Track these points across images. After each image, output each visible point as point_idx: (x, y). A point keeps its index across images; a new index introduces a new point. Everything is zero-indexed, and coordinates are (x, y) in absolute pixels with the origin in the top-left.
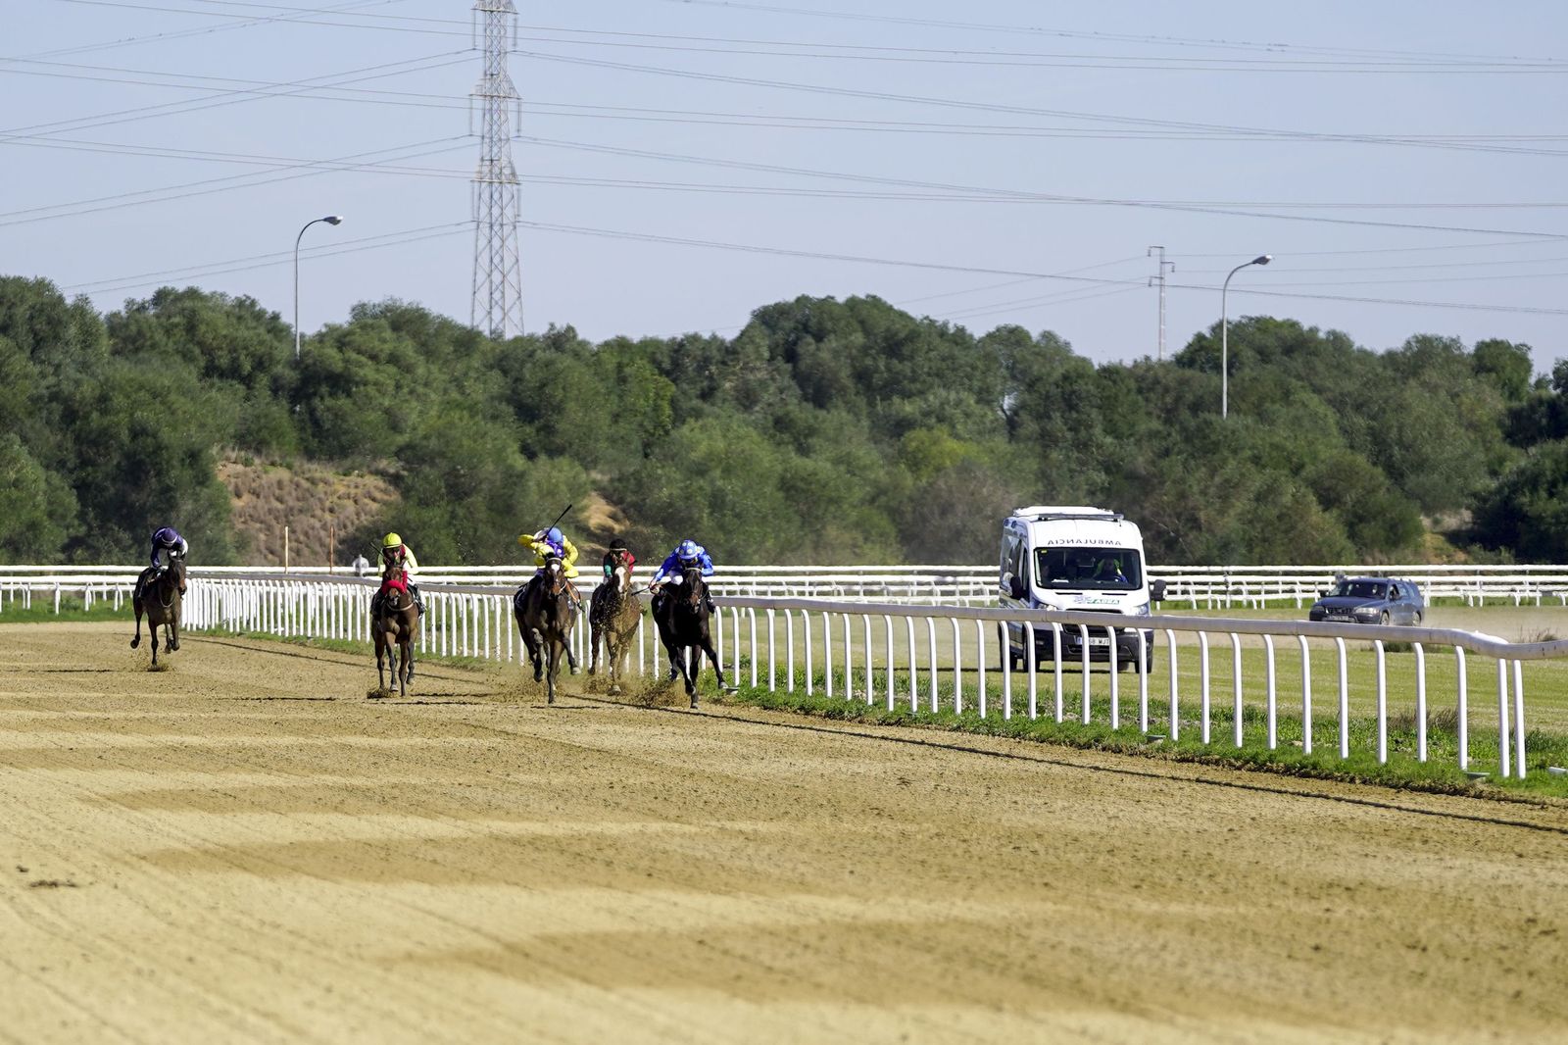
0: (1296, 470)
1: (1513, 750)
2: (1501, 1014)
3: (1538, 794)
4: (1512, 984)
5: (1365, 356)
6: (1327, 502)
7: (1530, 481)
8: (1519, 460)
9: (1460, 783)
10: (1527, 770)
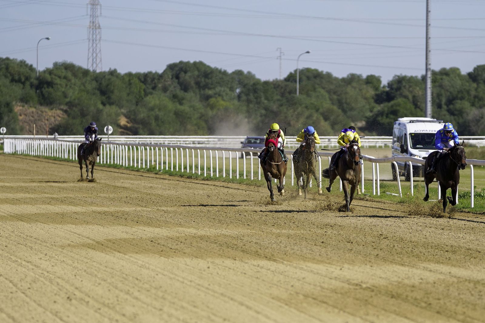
0: (317, 110)
1: (376, 188)
2: (373, 261)
3: (383, 200)
4: (376, 252)
5: (336, 79)
6: (326, 119)
7: (381, 114)
8: (378, 108)
9: (362, 197)
10: (380, 193)
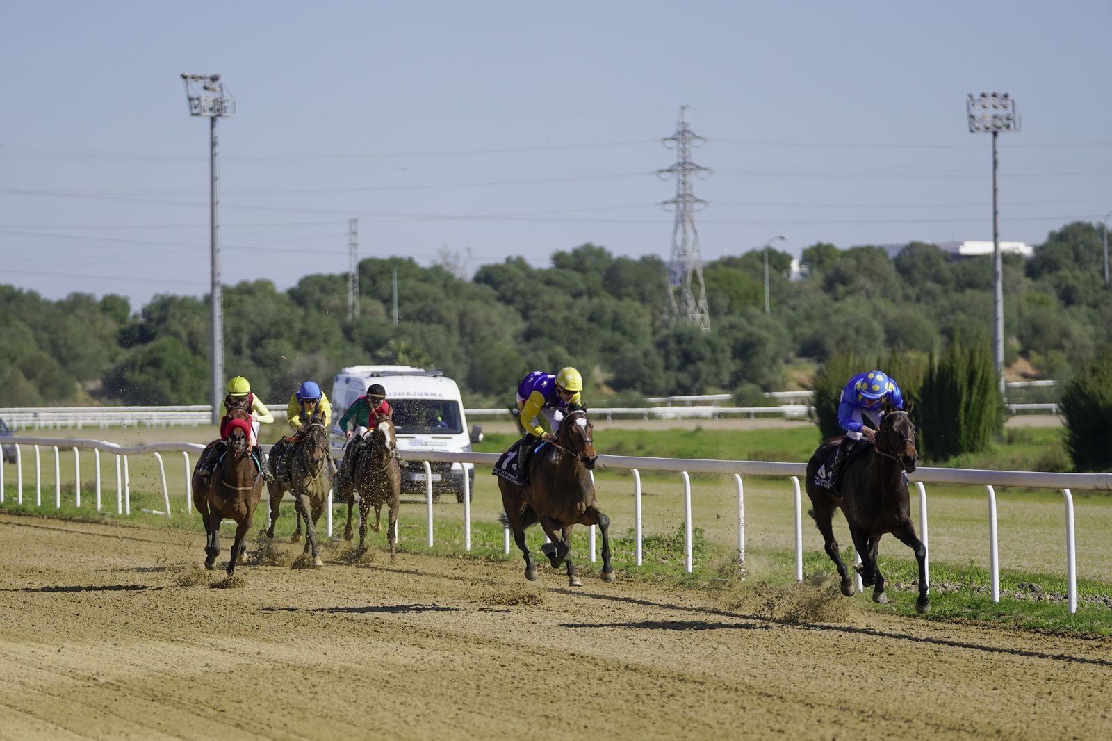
0: (13, 360)
1: (124, 501)
2: (118, 634)
3: (136, 522)
4: (123, 618)
5: (47, 303)
6: (29, 375)
7: (131, 365)
8: (125, 355)
9: (97, 518)
10: (131, 510)
